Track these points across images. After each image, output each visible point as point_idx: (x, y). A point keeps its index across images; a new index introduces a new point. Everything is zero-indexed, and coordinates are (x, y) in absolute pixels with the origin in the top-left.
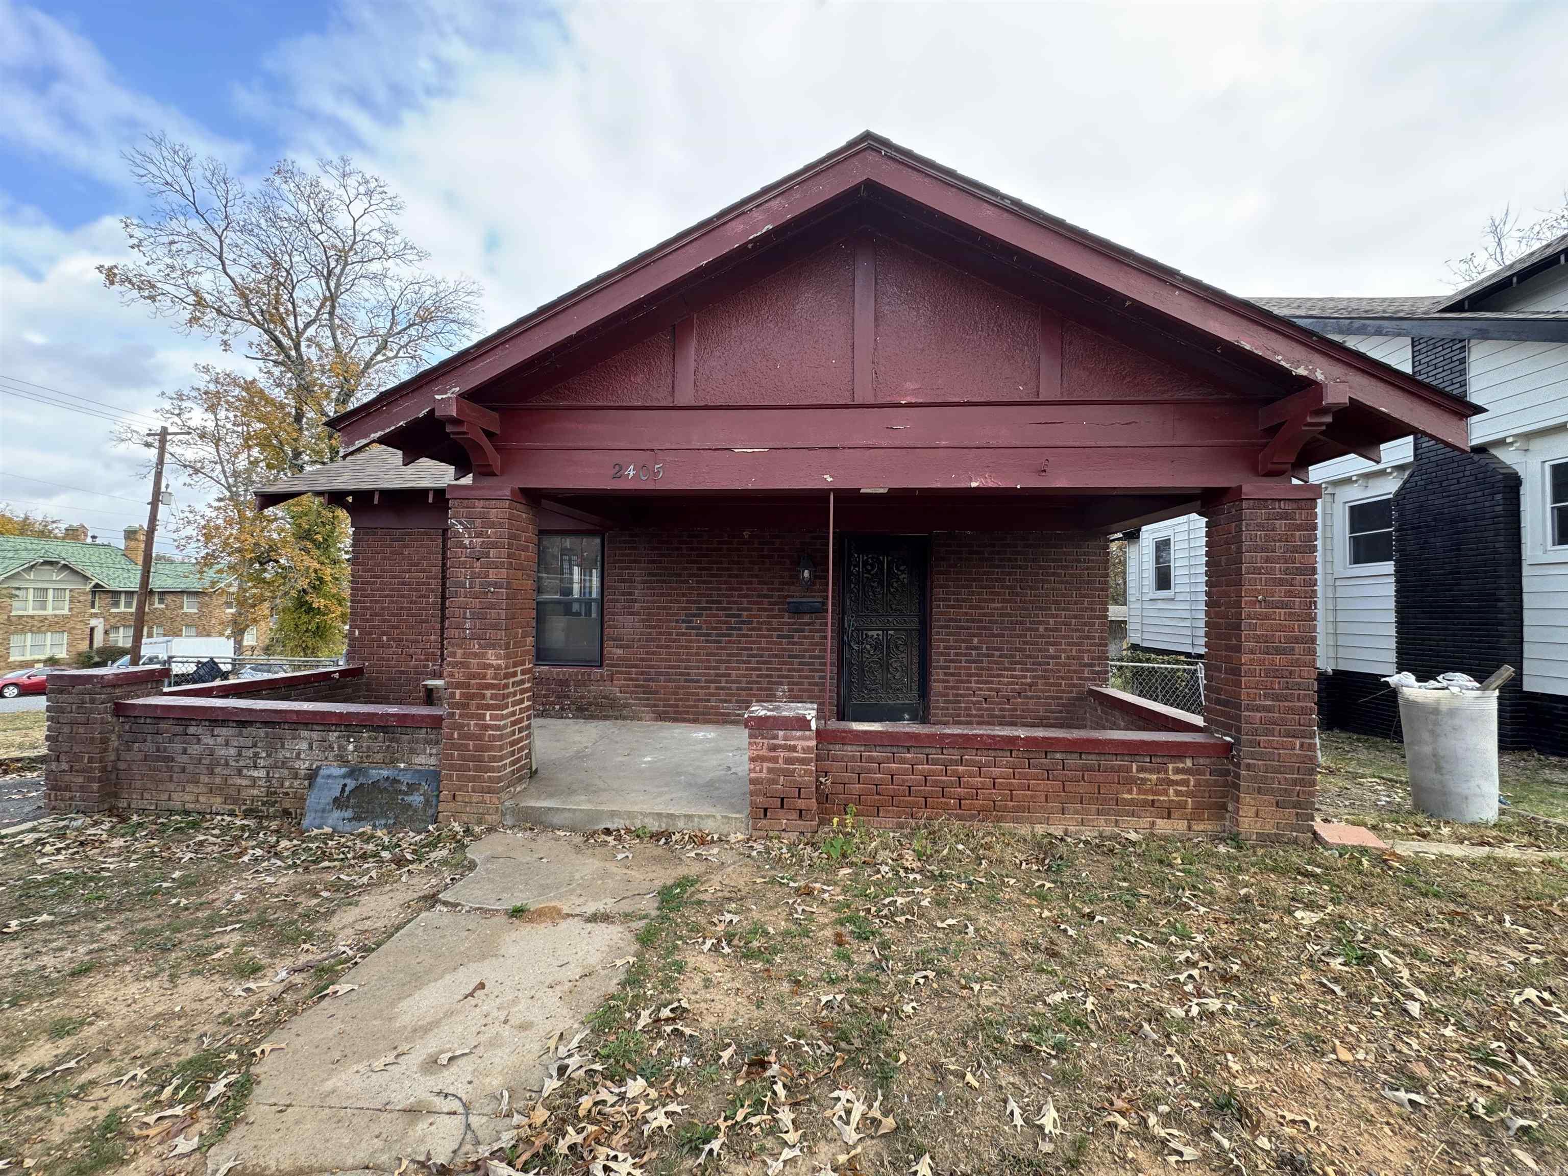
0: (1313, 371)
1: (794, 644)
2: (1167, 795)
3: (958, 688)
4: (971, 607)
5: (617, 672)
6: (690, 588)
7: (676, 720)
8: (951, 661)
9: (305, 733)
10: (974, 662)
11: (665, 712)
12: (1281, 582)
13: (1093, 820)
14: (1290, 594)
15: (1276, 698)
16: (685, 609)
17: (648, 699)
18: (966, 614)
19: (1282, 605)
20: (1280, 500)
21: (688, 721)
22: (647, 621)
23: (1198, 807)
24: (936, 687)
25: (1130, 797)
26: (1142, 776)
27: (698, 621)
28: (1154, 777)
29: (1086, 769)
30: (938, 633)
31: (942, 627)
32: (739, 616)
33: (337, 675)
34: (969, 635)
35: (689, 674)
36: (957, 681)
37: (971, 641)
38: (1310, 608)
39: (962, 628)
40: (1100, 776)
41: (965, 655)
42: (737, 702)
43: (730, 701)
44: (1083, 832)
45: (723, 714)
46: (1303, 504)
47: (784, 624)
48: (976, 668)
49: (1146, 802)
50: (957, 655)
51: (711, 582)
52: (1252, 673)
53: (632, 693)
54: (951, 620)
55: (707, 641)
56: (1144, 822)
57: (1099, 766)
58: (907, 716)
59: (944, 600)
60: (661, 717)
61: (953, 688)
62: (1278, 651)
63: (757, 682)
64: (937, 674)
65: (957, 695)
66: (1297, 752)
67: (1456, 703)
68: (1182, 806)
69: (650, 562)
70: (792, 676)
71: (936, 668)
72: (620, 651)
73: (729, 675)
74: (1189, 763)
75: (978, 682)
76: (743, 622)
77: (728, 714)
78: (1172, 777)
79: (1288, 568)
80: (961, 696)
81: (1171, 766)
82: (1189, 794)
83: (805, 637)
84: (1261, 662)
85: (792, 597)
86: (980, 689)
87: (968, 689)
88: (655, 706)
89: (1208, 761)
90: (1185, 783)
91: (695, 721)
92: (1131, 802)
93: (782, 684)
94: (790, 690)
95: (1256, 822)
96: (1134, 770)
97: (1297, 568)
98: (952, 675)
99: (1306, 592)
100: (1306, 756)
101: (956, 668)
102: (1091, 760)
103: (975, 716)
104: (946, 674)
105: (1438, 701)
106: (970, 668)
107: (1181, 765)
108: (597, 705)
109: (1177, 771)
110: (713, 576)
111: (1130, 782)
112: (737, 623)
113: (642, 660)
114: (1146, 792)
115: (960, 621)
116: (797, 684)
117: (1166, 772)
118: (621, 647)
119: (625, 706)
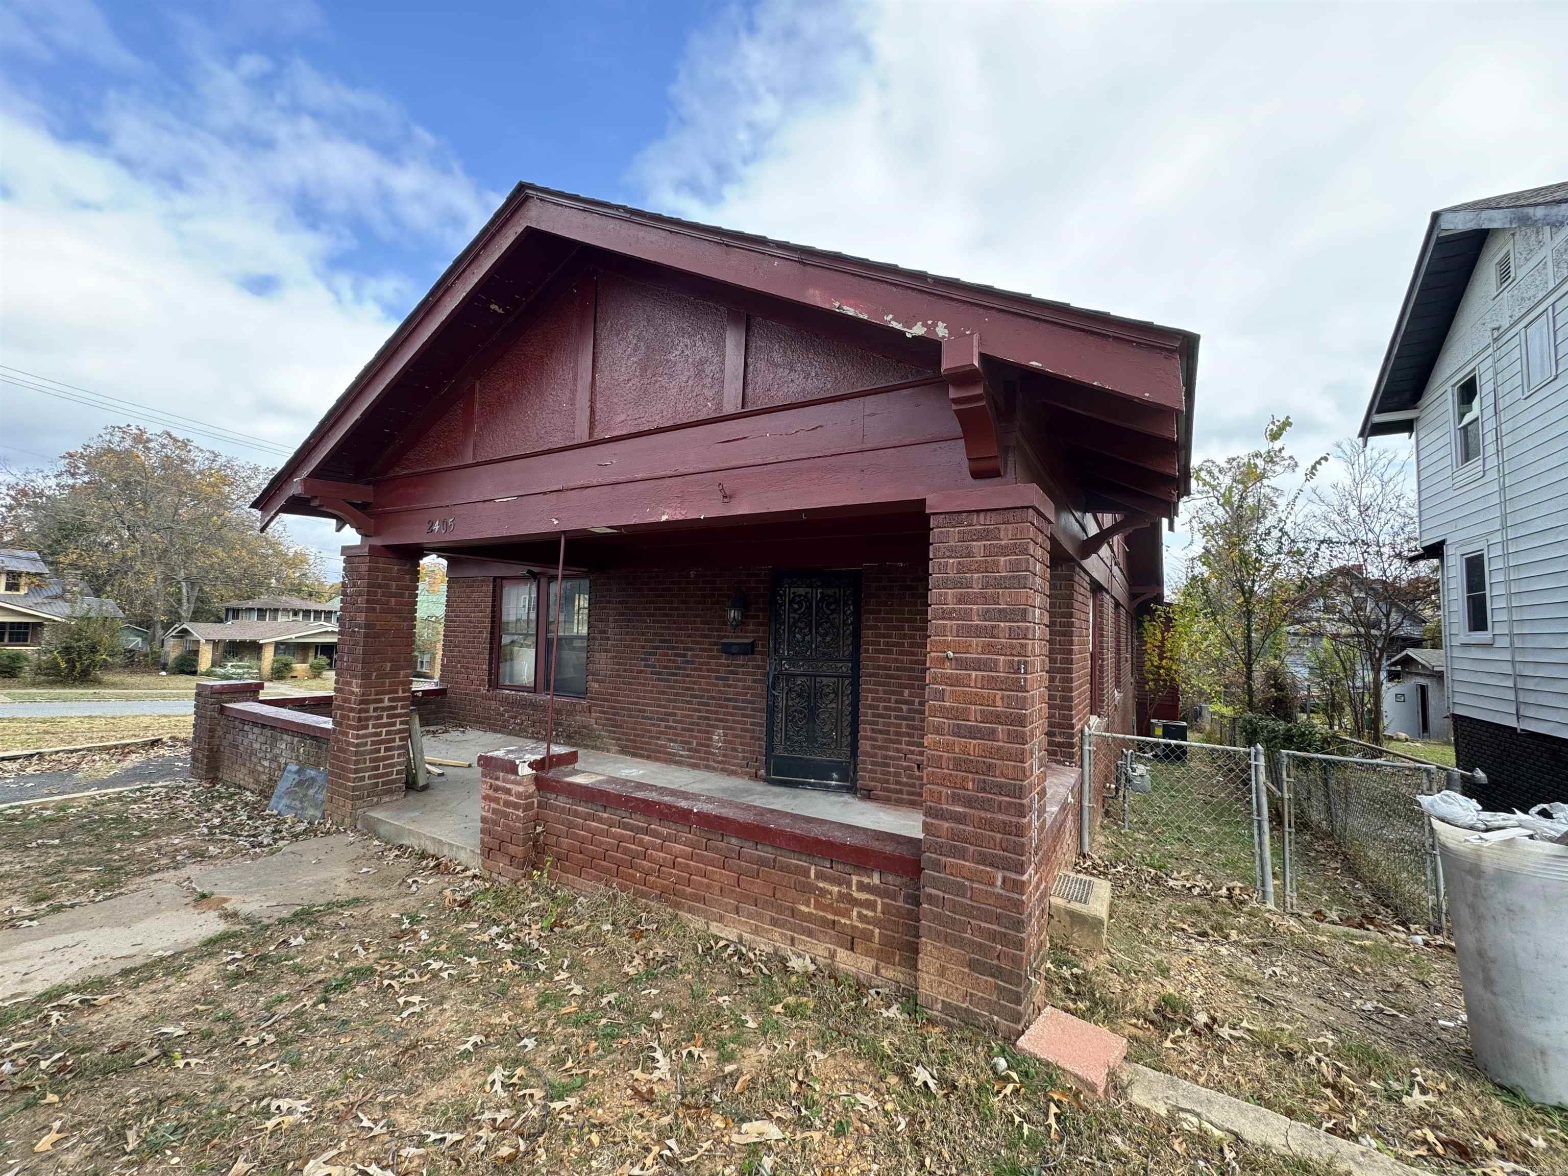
0: (932, 328)
1: (729, 686)
2: (850, 918)
3: (887, 749)
4: (901, 653)
5: (597, 705)
6: (647, 627)
7: (635, 755)
8: (879, 716)
9: (285, 737)
10: (905, 718)
11: (626, 746)
12: (978, 632)
13: (767, 931)
14: (989, 648)
15: (969, 802)
16: (643, 647)
17: (614, 732)
18: (896, 661)
19: (978, 665)
20: (978, 512)
21: (642, 756)
22: (616, 657)
23: (886, 942)
24: (864, 745)
25: (807, 910)
26: (821, 885)
27: (653, 659)
28: (836, 889)
29: (762, 862)
30: (866, 682)
31: (871, 675)
32: (684, 656)
33: (420, 694)
34: (900, 685)
35: (644, 711)
36: (886, 740)
37: (901, 693)
38: (1018, 671)
39: (891, 677)
40: (776, 875)
41: (895, 709)
42: (682, 742)
43: (675, 741)
44: (758, 943)
45: (669, 753)
46: (1010, 515)
47: (721, 665)
48: (908, 726)
49: (824, 922)
50: (885, 708)
51: (664, 622)
52: (937, 762)
53: (604, 725)
54: (879, 668)
55: (659, 680)
56: (821, 949)
57: (775, 860)
58: (835, 776)
59: (873, 643)
60: (624, 751)
61: (881, 748)
62: (972, 733)
63: (698, 724)
64: (865, 730)
65: (886, 757)
66: (999, 890)
67: (1510, 861)
68: (867, 937)
69: (621, 603)
70: (727, 721)
71: (865, 722)
72: (596, 686)
73: (675, 715)
74: (876, 879)
75: (909, 744)
76: (687, 662)
77: (674, 754)
78: (855, 894)
79: (988, 611)
80: (891, 758)
81: (855, 879)
82: (876, 922)
83: (739, 680)
84: (949, 747)
85: (728, 637)
86: (912, 753)
87: (898, 750)
88: (619, 739)
89: (899, 881)
90: (871, 905)
91: (648, 758)
92: (808, 917)
93: (717, 727)
94: (725, 735)
95: (940, 983)
96: (812, 875)
97: (1000, 611)
98: (881, 732)
99: (1012, 647)
100: (1009, 899)
101: (884, 724)
102: (765, 852)
103: (906, 784)
104: (873, 731)
105: (1477, 851)
106: (900, 726)
107: (866, 880)
108: (580, 733)
109: (862, 887)
110: (666, 615)
111: (806, 889)
112: (683, 662)
113: (611, 695)
114: (824, 908)
115: (890, 669)
116: (731, 728)
117: (849, 886)
118: (597, 681)
119: (599, 737)
